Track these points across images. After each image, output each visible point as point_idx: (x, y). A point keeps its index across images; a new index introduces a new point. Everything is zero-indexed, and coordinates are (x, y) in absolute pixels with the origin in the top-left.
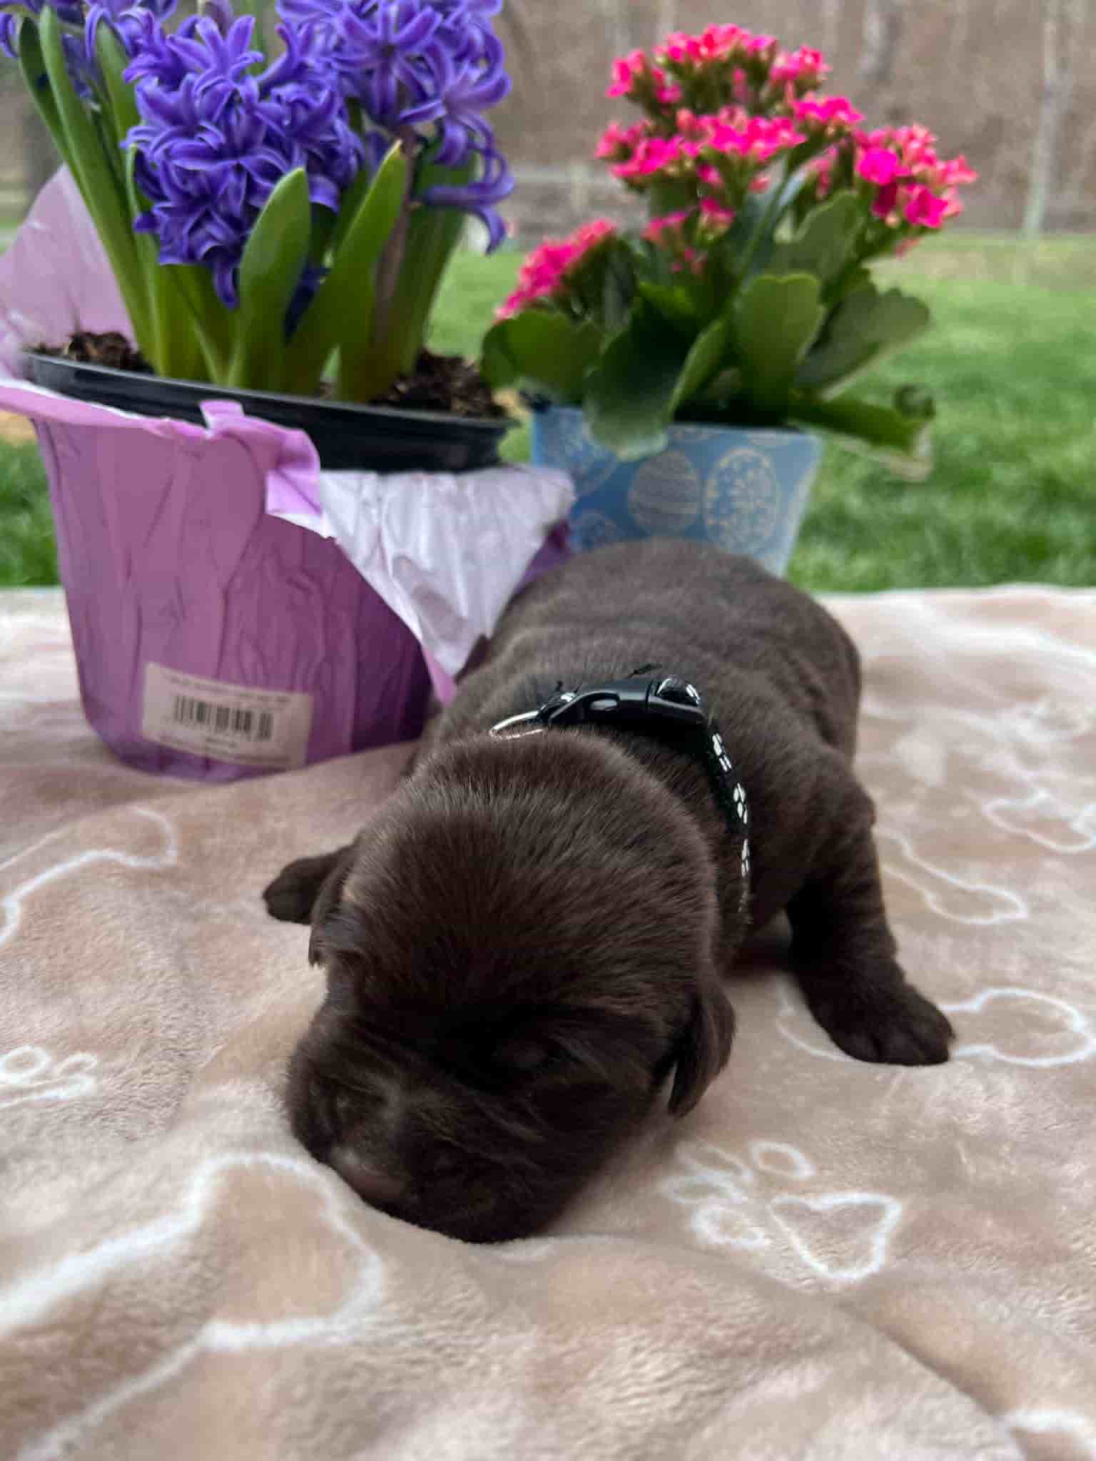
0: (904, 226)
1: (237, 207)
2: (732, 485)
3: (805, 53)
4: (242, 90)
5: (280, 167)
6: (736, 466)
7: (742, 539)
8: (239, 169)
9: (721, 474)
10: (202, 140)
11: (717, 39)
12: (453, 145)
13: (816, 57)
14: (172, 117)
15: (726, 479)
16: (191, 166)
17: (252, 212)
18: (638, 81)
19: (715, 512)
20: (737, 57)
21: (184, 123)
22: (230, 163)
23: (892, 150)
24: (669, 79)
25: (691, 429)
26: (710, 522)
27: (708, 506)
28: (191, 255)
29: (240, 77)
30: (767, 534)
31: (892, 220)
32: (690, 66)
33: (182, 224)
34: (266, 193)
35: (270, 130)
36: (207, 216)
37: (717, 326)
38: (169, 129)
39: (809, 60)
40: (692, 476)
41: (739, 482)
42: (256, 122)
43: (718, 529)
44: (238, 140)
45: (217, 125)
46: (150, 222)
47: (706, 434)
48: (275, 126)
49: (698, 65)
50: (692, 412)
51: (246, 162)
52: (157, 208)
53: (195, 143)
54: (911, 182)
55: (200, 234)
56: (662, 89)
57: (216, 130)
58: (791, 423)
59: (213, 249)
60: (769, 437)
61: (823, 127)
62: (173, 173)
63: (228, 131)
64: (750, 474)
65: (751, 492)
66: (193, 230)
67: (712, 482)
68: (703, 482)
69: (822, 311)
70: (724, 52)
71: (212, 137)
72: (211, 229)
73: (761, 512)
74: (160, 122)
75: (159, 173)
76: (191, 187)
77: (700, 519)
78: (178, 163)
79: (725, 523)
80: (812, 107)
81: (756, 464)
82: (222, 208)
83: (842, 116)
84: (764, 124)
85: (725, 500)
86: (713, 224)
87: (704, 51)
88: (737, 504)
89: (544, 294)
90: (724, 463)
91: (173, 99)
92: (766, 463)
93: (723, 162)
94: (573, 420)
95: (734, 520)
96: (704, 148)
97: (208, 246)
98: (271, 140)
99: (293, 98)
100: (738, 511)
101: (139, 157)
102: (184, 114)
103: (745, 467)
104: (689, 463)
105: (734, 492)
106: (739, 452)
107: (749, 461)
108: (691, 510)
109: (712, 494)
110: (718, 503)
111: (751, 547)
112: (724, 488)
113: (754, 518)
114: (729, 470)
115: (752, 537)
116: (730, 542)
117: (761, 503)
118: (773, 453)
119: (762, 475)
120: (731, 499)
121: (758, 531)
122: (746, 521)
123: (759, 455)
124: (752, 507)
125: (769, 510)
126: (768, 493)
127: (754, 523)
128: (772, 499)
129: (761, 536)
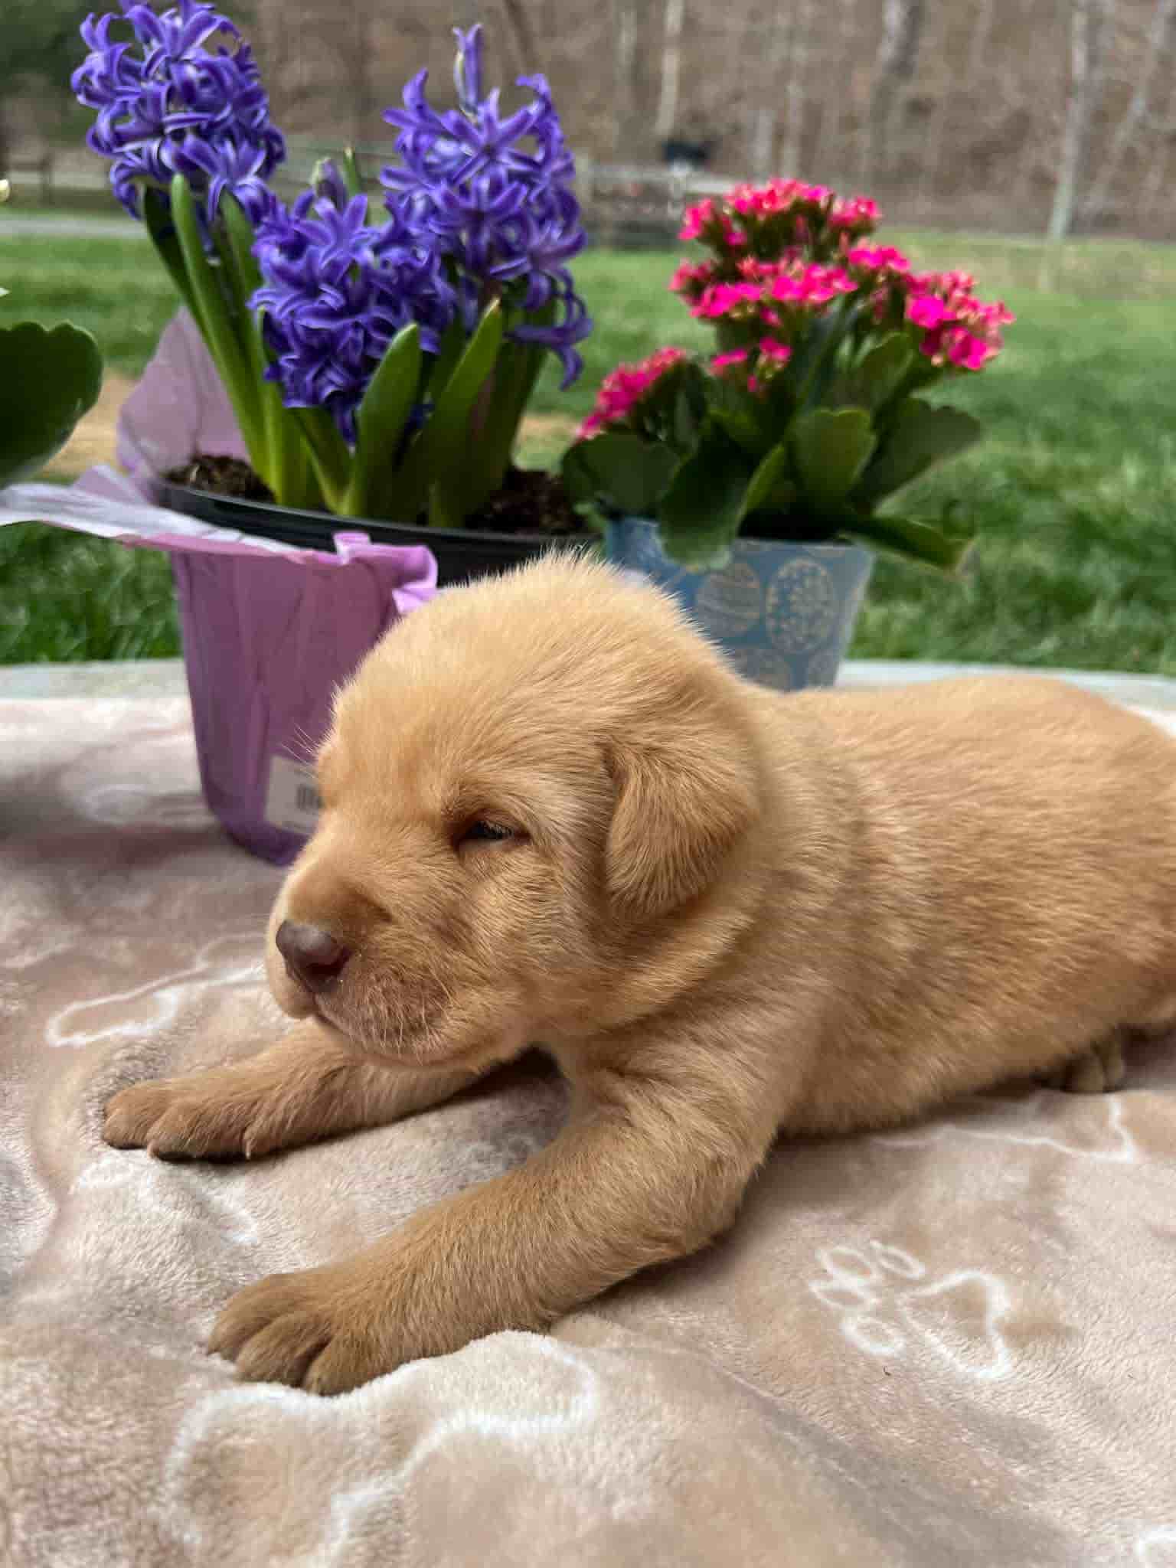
0: (949, 364)
1: (356, 357)
2: (790, 591)
3: (859, 202)
4: (359, 259)
5: (394, 324)
6: (795, 576)
7: (800, 639)
8: (356, 326)
9: (781, 581)
10: (323, 302)
11: (779, 193)
12: (537, 292)
13: (870, 205)
14: (295, 282)
15: (786, 587)
16: (315, 324)
17: (370, 364)
18: (708, 227)
19: (775, 614)
20: (797, 207)
21: (307, 287)
22: (348, 321)
23: (938, 295)
24: (737, 227)
25: (753, 543)
26: (771, 624)
27: (769, 609)
28: (314, 398)
29: (356, 249)
30: (824, 633)
31: (937, 360)
32: (755, 218)
33: (305, 373)
34: (383, 347)
35: (382, 292)
36: (328, 365)
37: (778, 450)
38: (293, 293)
39: (863, 209)
40: (754, 585)
41: (797, 589)
42: (370, 285)
43: (778, 631)
44: (353, 299)
45: (337, 288)
46: (276, 372)
47: (767, 547)
48: (386, 289)
49: (761, 218)
50: (755, 527)
51: (361, 319)
52: (283, 360)
53: (316, 305)
54: (956, 325)
55: (322, 381)
56: (730, 234)
57: (332, 292)
58: (843, 536)
59: (333, 394)
60: (824, 549)
61: (874, 273)
62: (300, 331)
63: (345, 292)
64: (808, 583)
65: (809, 598)
66: (315, 378)
67: (772, 589)
68: (764, 588)
69: (872, 440)
70: (784, 205)
71: (331, 298)
72: (332, 375)
73: (818, 615)
74: (284, 285)
75: (286, 330)
76: (315, 342)
77: (761, 624)
78: (304, 322)
79: (785, 626)
80: (864, 254)
81: (814, 573)
82: (342, 358)
83: (892, 265)
84: (820, 273)
85: (784, 603)
86: (772, 362)
87: (766, 206)
88: (794, 608)
89: (620, 416)
90: (783, 573)
91: (298, 266)
92: (823, 572)
93: (781, 307)
94: (647, 529)
95: (793, 621)
96: (765, 292)
97: (329, 390)
98: (383, 299)
99: (400, 262)
100: (796, 615)
101: (267, 317)
102: (306, 277)
103: (802, 574)
104: (752, 573)
105: (793, 598)
106: (796, 563)
107: (807, 570)
108: (752, 614)
109: (772, 600)
110: (777, 607)
111: (810, 647)
112: (783, 594)
113: (812, 620)
114: (789, 578)
115: (810, 637)
116: (789, 642)
117: (818, 606)
118: (828, 563)
119: (819, 582)
120: (789, 604)
121: (815, 631)
122: (804, 623)
123: (817, 566)
124: (809, 610)
125: (826, 613)
126: (824, 597)
127: (812, 625)
128: (826, 604)
129: (817, 636)
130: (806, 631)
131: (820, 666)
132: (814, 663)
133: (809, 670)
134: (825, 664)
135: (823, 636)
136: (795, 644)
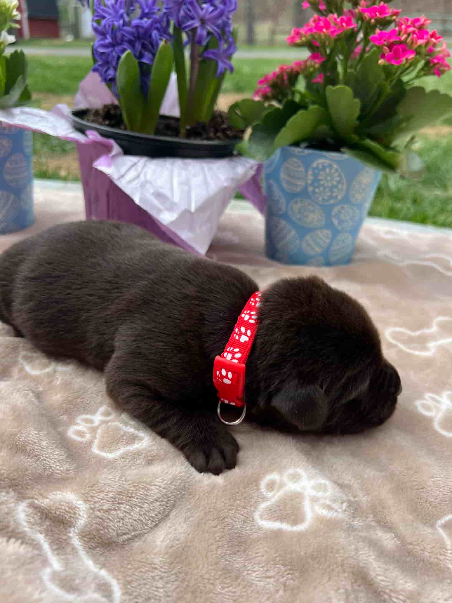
2: (319, 173)
6: (320, 167)
7: (326, 198)
9: (314, 169)
15: (316, 171)
19: (312, 184)
26: (311, 189)
27: (309, 182)
33: (103, 70)
40: (302, 169)
41: (322, 173)
42: (123, 36)
43: (314, 192)
52: (97, 65)
53: (104, 42)
59: (110, 79)
60: (334, 155)
63: (113, 39)
64: (328, 170)
65: (329, 178)
66: (106, 72)
67: (310, 172)
68: (307, 171)
71: (109, 40)
72: (110, 71)
73: (334, 186)
76: (104, 57)
77: (306, 188)
79: (317, 190)
81: (330, 166)
82: (112, 64)
85: (316, 180)
88: (322, 183)
90: (315, 165)
92: (335, 166)
95: (321, 189)
100: (323, 185)
101: (93, 47)
102: (103, 32)
103: (325, 167)
104: (300, 163)
105: (320, 177)
106: (321, 161)
107: (326, 164)
108: (302, 183)
109: (311, 177)
110: (313, 181)
111: (332, 202)
112: (316, 175)
113: (331, 189)
114: (317, 168)
115: (331, 197)
116: (320, 199)
117: (335, 183)
118: (338, 162)
119: (333, 171)
120: (319, 180)
121: (334, 195)
122: (327, 190)
123: (331, 163)
124: (330, 184)
125: (340, 186)
126: (337, 179)
127: (332, 192)
128: (339, 182)
129: (336, 197)
130: (329, 194)
131: (340, 212)
132: (335, 210)
133: (333, 213)
134: (343, 212)
135: (339, 197)
136: (323, 200)
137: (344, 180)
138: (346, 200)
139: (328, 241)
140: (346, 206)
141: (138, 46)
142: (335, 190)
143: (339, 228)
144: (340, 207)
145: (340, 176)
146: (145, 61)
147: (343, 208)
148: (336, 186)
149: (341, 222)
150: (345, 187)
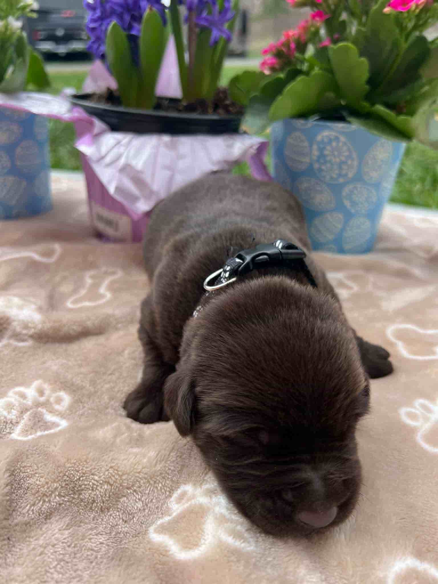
2: (324, 148)
6: (326, 140)
7: (335, 176)
9: (319, 143)
15: (322, 145)
19: (318, 161)
25: (303, 121)
26: (316, 166)
27: (315, 158)
40: (306, 144)
41: (329, 148)
42: (112, 8)
43: (320, 170)
47: (310, 123)
60: (340, 126)
64: (334, 144)
65: (336, 153)
67: (315, 147)
68: (311, 146)
77: (311, 165)
79: (323, 167)
81: (337, 139)
85: (322, 155)
88: (328, 158)
90: (319, 138)
92: (342, 139)
95: (328, 165)
100: (330, 161)
103: (330, 141)
104: (303, 138)
105: (326, 152)
106: (326, 133)
107: (333, 138)
108: (307, 160)
109: (316, 153)
110: (319, 157)
111: (341, 180)
112: (321, 150)
114: (322, 141)
115: (340, 175)
116: (328, 177)
117: (343, 159)
118: (346, 134)
119: (341, 144)
120: (326, 156)
121: (344, 172)
122: (335, 167)
123: (337, 135)
124: (338, 160)
125: (349, 162)
126: (346, 154)
127: (340, 168)
128: (349, 157)
129: (346, 175)
130: (337, 172)
131: (352, 192)
132: (346, 191)
133: (344, 194)
134: (355, 192)
135: (350, 175)
136: (332, 178)
137: (354, 155)
138: (359, 178)
139: (340, 226)
140: (359, 186)
141: (127, 18)
142: (345, 167)
143: (353, 211)
144: (351, 187)
145: (349, 150)
146: (134, 33)
147: (355, 188)
148: (344, 163)
149: (354, 204)
150: (356, 163)
